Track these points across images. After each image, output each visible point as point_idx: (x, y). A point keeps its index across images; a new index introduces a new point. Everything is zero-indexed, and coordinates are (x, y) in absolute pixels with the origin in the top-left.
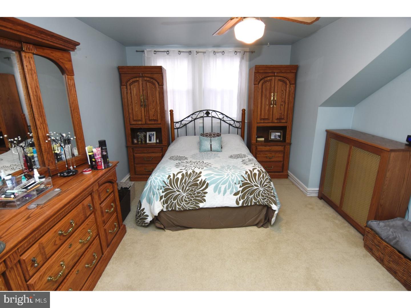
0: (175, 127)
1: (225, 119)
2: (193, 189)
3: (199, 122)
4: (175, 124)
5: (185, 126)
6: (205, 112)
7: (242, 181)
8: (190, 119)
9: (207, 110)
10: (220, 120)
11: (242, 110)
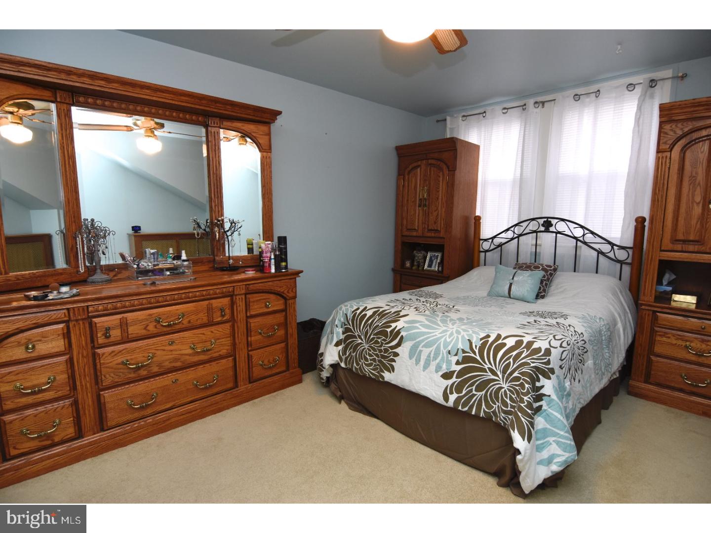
0: (482, 250)
1: (589, 238)
2: (379, 340)
3: (528, 241)
4: (481, 242)
5: (500, 248)
6: (541, 221)
7: (464, 352)
8: (510, 234)
9: (548, 218)
10: (575, 241)
11: (637, 220)
